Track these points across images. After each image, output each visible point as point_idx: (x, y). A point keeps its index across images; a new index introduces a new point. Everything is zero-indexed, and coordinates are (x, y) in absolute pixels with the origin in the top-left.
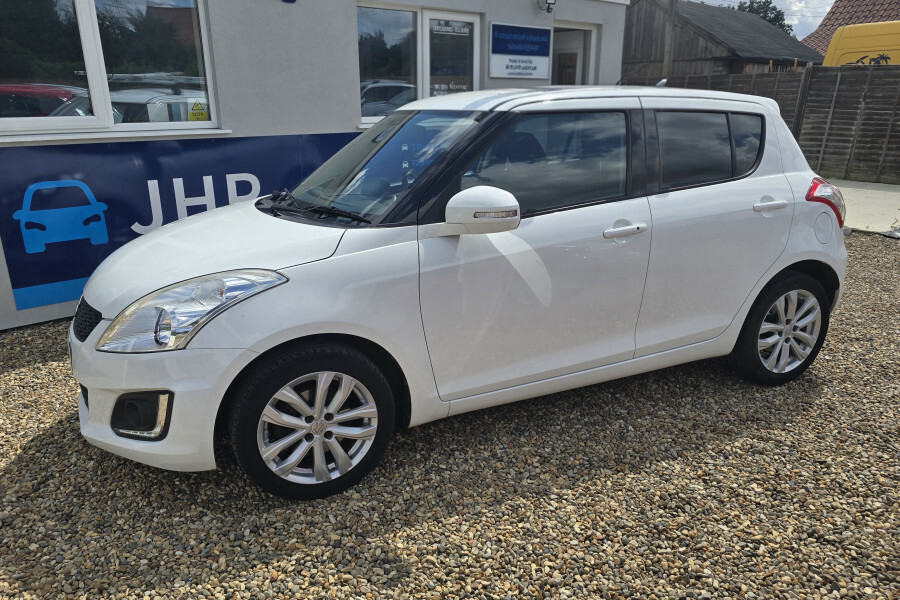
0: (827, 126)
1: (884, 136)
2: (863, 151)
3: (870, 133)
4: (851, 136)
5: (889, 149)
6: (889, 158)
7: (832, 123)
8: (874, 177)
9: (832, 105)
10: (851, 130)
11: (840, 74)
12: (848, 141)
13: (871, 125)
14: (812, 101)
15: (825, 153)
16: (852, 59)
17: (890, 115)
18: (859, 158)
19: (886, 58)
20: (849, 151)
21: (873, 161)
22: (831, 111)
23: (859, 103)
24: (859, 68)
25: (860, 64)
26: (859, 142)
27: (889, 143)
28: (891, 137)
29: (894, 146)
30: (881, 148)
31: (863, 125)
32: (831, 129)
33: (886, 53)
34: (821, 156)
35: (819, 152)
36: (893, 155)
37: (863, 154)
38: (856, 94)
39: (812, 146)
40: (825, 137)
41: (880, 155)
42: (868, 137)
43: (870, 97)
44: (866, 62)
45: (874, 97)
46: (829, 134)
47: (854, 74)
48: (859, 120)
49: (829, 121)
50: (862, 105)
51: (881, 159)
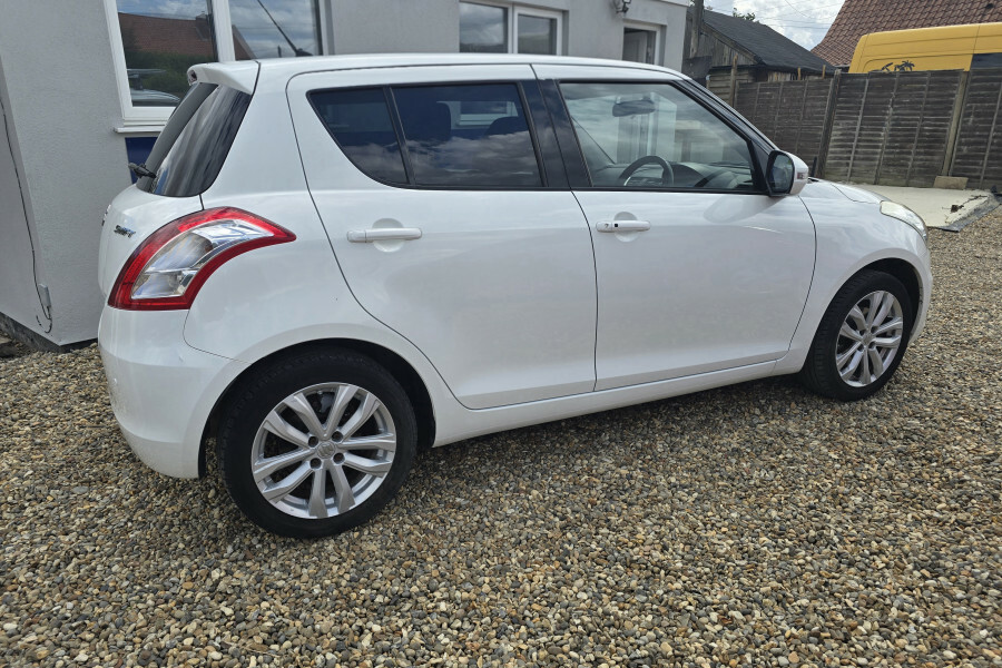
0: (857, 132)
1: (913, 142)
2: (892, 156)
3: (899, 139)
4: (879, 141)
5: (918, 153)
6: (918, 163)
7: (861, 129)
8: (904, 182)
9: (861, 111)
10: (880, 136)
11: (867, 81)
12: (877, 147)
13: (899, 130)
14: (842, 108)
15: (854, 159)
16: (878, 66)
17: (917, 120)
18: (888, 163)
19: (910, 65)
20: (878, 156)
21: (903, 165)
22: (860, 117)
23: (888, 109)
24: (884, 75)
25: (885, 70)
26: (887, 147)
27: (917, 147)
28: (919, 141)
29: (922, 150)
30: (909, 153)
31: (892, 130)
32: (860, 135)
33: (910, 61)
34: (851, 162)
35: (849, 158)
36: (921, 160)
37: (893, 159)
38: (885, 100)
39: (842, 152)
40: (854, 144)
41: (908, 160)
42: (897, 142)
43: (897, 103)
44: (892, 69)
45: (902, 103)
46: (859, 141)
47: (881, 82)
48: (888, 125)
49: (858, 127)
50: (891, 111)
51: (910, 163)
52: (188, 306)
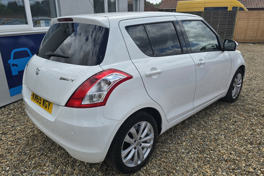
52: (104, 105)
